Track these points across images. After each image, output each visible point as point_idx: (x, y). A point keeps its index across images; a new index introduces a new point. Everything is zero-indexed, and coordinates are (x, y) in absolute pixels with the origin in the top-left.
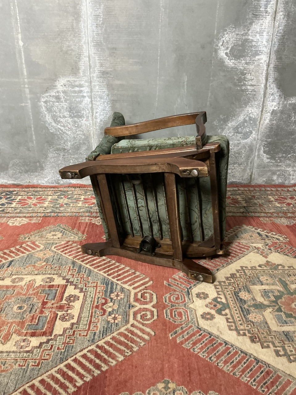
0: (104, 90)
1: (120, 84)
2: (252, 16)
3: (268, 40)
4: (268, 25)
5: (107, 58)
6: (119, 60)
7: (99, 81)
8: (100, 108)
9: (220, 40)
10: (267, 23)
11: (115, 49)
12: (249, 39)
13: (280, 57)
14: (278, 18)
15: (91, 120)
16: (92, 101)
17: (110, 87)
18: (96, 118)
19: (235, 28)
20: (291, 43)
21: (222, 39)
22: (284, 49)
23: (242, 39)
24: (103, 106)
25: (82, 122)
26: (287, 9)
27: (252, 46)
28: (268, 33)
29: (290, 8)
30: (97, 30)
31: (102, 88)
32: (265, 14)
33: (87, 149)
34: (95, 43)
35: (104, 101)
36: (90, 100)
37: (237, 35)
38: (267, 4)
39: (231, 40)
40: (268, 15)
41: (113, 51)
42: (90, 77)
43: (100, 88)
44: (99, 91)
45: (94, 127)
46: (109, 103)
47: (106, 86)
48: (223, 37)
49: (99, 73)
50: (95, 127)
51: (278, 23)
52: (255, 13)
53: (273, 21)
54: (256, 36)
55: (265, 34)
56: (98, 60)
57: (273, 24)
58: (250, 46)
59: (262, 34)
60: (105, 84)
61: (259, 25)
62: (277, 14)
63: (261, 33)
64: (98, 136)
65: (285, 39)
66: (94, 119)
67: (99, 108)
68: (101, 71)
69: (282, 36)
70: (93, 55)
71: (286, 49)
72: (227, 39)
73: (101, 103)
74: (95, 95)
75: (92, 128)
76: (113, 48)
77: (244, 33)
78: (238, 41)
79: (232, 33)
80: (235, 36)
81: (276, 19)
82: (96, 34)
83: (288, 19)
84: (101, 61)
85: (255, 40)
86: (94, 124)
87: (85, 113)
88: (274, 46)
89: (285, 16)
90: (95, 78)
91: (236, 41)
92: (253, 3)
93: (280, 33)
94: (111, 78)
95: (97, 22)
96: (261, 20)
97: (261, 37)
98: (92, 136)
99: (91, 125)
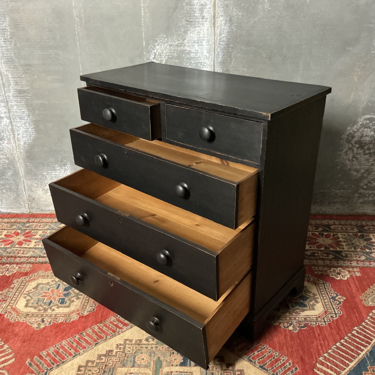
0: (23, 111)
1: (41, 103)
2: (186, 23)
3: (210, 50)
4: (207, 33)
5: (22, 75)
6: (35, 77)
7: (16, 101)
8: (22, 130)
9: (151, 52)
10: (205, 31)
11: (30, 66)
12: (186, 50)
13: (227, 70)
14: (218, 24)
15: (14, 143)
16: (11, 122)
17: (29, 106)
18: (19, 141)
19: (166, 38)
20: (238, 53)
21: (153, 51)
22: (231, 60)
23: (178, 50)
24: (25, 127)
25: (3, 145)
26: (228, 13)
27: (191, 57)
28: (208, 42)
29: (232, 12)
30: (6, 45)
31: (20, 108)
32: (201, 20)
33: (13, 174)
34: (5, 59)
35: (25, 122)
36: (9, 120)
37: (171, 46)
38: (202, 8)
39: (164, 52)
40: (206, 21)
41: (28, 68)
42: (6, 97)
43: (18, 108)
44: (18, 111)
45: (18, 150)
46: (30, 123)
47: (25, 106)
48: (154, 50)
49: (14, 92)
51: (219, 30)
52: (189, 19)
53: (213, 28)
54: (193, 46)
55: (204, 43)
56: (11, 78)
57: (213, 32)
58: (188, 58)
59: (201, 44)
60: (23, 103)
61: (196, 33)
62: (216, 20)
63: (199, 42)
64: (24, 160)
65: (230, 48)
66: (17, 142)
67: (20, 130)
68: (17, 90)
69: (226, 45)
70: (5, 72)
71: (233, 60)
72: (160, 51)
73: (23, 124)
74: (13, 115)
75: (15, 152)
76: (27, 65)
77: (179, 43)
78: (172, 53)
79: (164, 43)
80: (168, 47)
81: (216, 25)
82: (5, 49)
83: (230, 24)
84: (16, 79)
85: (194, 51)
86: (17, 147)
87: (5, 135)
88: (218, 57)
89: (226, 21)
90: (11, 98)
91: (170, 53)
92: (185, 8)
93: (223, 41)
94: (30, 97)
95: (4, 36)
96: (198, 27)
97: (200, 47)
98: (17, 160)
99: (14, 148)
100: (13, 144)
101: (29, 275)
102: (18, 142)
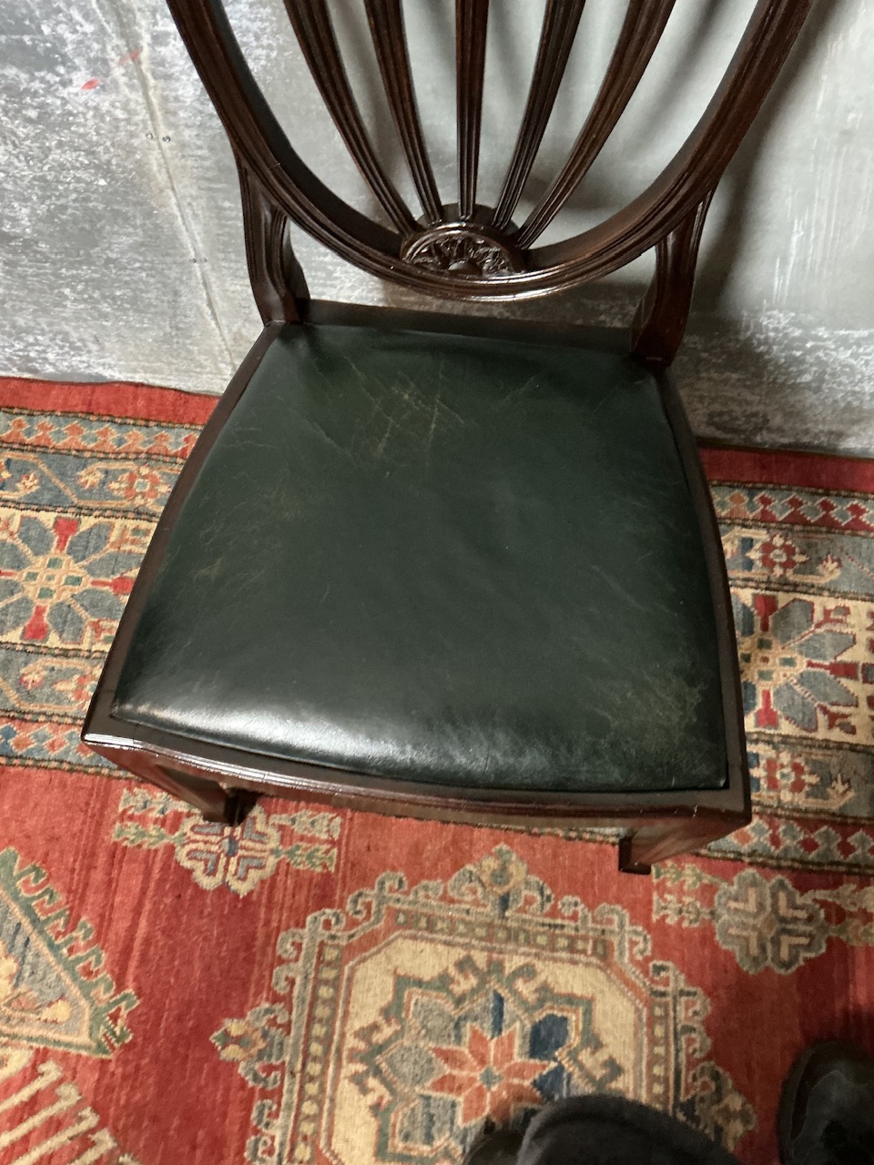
15: (132, 87)
18: (168, 77)
25: (64, 92)
45: (163, 131)
50: (170, 134)
64: (205, 184)
66: (152, 82)
75: (146, 137)
86: (159, 114)
87: (69, 36)
98: (162, 178)
99: (137, 118)
100: (126, 91)
101: (341, 906)
102: (161, 83)
